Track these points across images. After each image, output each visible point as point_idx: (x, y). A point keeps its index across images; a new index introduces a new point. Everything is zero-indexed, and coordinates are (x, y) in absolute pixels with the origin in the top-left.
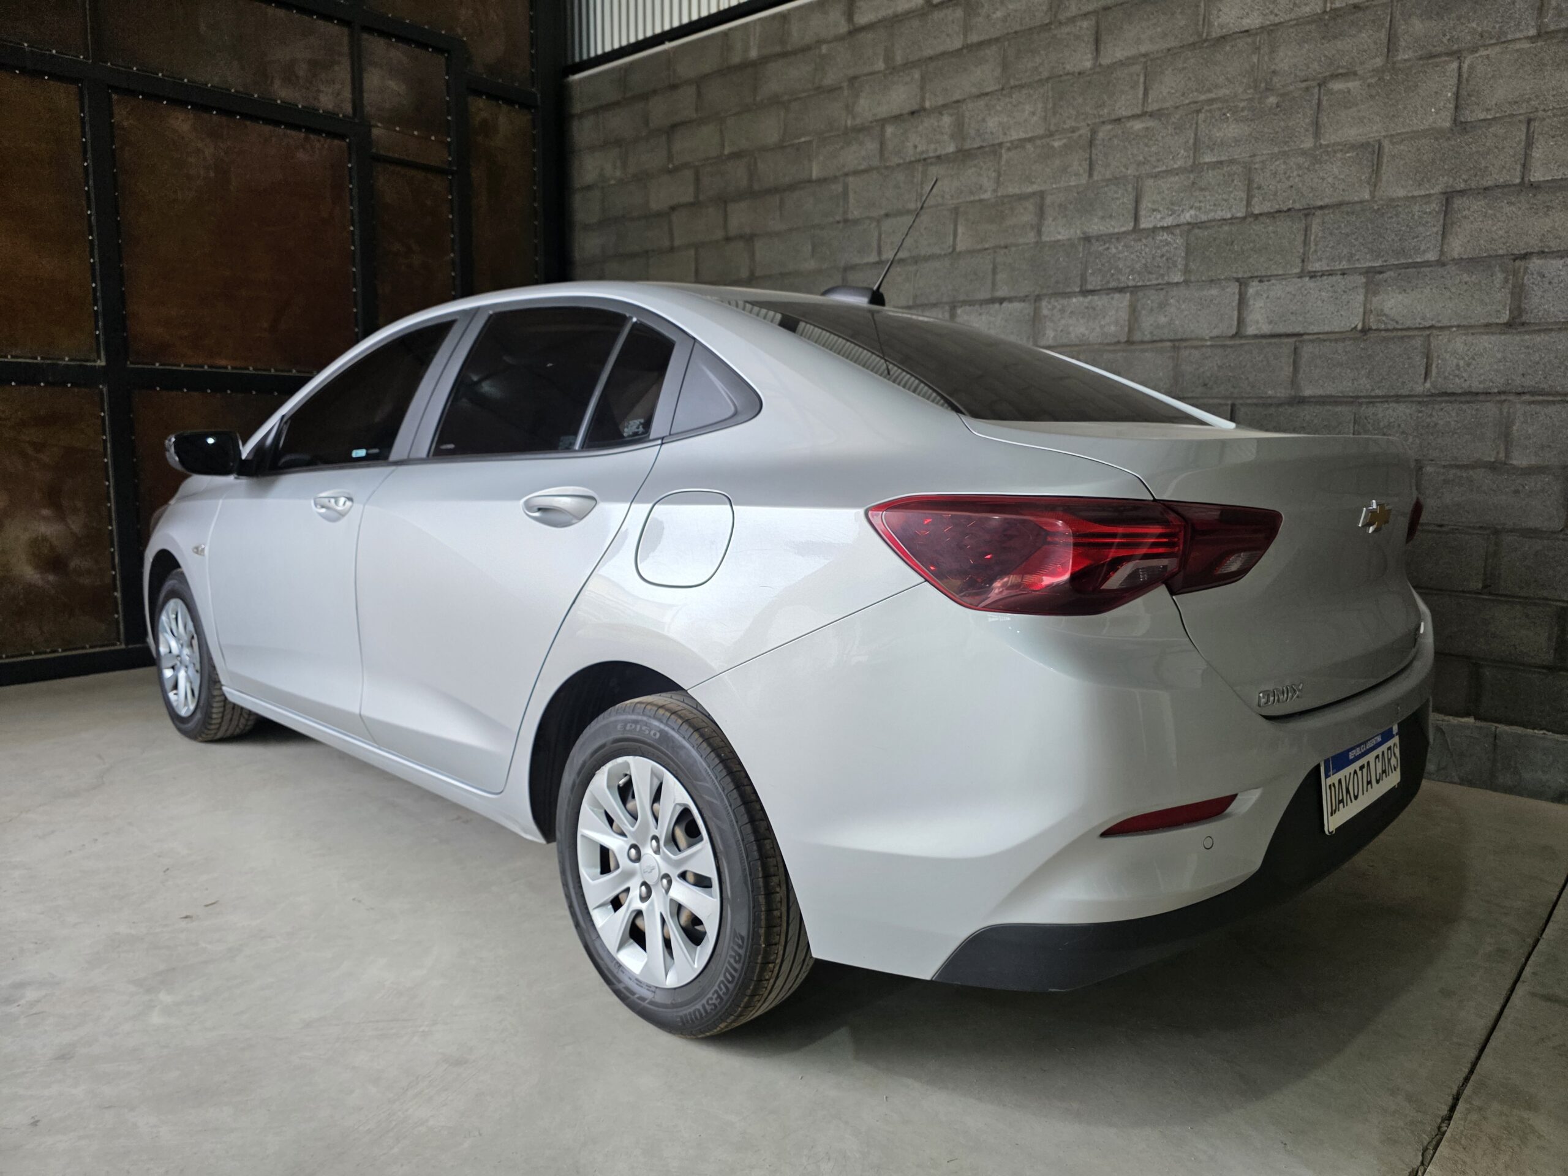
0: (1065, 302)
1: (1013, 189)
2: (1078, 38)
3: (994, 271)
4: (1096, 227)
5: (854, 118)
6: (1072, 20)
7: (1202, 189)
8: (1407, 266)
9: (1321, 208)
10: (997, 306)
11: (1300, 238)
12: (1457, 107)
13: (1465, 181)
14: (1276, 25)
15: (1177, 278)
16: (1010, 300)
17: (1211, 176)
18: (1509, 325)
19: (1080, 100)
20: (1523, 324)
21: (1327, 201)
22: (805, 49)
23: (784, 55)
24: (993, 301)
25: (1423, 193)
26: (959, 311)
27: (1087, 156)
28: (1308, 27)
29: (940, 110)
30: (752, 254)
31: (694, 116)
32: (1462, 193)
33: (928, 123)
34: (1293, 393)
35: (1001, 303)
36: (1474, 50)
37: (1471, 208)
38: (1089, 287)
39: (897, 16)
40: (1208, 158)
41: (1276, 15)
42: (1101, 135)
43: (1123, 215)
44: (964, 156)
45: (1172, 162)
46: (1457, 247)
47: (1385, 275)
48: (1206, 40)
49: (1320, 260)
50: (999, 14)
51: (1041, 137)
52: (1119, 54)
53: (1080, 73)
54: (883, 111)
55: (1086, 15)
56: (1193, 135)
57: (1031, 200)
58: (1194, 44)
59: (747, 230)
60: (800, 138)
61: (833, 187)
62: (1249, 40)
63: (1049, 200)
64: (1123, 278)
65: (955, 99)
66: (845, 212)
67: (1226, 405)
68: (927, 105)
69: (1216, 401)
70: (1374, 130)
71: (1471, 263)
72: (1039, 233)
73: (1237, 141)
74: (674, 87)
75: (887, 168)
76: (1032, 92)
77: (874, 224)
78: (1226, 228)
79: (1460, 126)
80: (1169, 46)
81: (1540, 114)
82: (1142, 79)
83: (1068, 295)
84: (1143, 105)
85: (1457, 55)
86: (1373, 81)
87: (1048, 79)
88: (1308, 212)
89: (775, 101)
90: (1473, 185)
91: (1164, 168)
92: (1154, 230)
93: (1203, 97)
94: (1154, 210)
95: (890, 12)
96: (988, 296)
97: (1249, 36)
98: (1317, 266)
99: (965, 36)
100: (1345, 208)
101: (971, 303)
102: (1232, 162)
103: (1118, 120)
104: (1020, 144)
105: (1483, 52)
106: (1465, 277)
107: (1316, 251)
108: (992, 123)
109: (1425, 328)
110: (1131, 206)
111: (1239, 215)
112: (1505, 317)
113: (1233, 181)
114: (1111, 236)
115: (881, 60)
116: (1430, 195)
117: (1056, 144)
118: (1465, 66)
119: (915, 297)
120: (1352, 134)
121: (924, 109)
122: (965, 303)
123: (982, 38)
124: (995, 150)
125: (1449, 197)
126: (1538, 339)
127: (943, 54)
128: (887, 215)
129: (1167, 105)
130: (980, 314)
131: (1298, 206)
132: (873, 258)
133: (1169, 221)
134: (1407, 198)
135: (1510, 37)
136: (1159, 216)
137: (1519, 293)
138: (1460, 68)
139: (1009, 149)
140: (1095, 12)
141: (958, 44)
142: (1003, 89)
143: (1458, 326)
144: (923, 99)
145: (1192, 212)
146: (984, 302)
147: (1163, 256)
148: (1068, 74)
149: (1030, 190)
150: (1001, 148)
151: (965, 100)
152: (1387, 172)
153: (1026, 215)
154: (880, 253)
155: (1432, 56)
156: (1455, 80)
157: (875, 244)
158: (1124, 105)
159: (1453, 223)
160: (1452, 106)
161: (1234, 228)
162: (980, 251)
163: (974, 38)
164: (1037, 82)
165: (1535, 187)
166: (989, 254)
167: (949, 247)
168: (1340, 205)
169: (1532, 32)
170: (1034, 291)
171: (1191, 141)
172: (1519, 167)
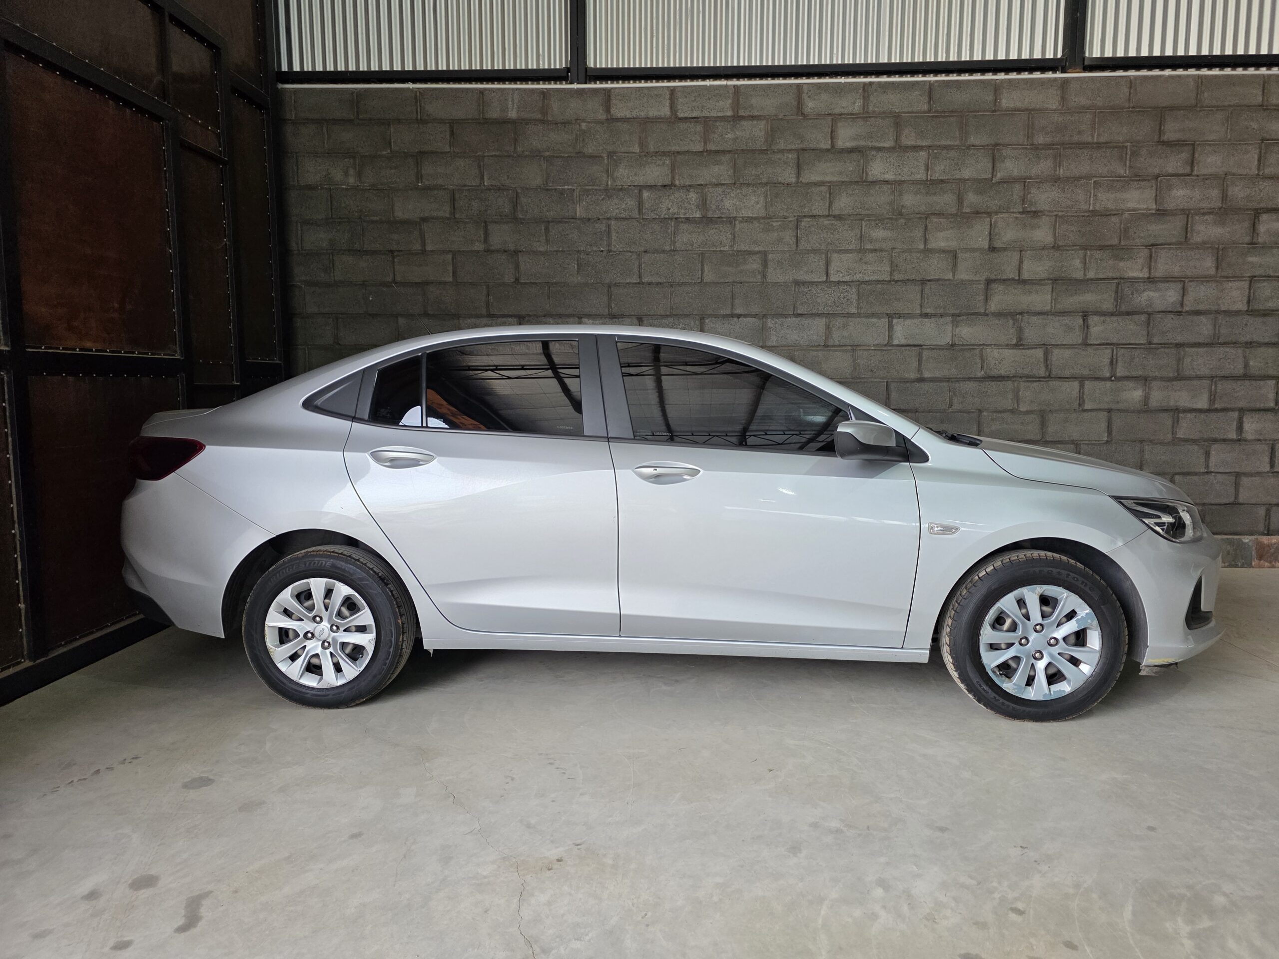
0: (784, 320)
1: (743, 247)
2: (785, 163)
3: (733, 297)
4: (802, 276)
5: (614, 180)
6: (782, 151)
7: (865, 263)
8: (972, 314)
9: (929, 281)
10: (736, 319)
11: (919, 295)
12: (990, 240)
13: (996, 275)
14: (902, 181)
15: (853, 310)
16: (745, 316)
17: (870, 257)
18: (1016, 345)
19: (789, 200)
20: (1021, 345)
21: (932, 278)
22: (565, 123)
23: (542, 122)
24: (732, 316)
25: (977, 279)
26: (707, 321)
27: (795, 234)
28: (919, 186)
29: (688, 188)
30: (517, 267)
31: (447, 149)
32: (994, 281)
33: (678, 195)
34: (919, 376)
35: (739, 318)
36: (996, 213)
37: (998, 288)
38: (799, 312)
39: (648, 118)
40: (868, 246)
41: (902, 176)
42: (803, 224)
43: (820, 272)
44: (707, 221)
45: (848, 246)
46: (993, 306)
47: (961, 318)
48: (865, 181)
49: (930, 308)
50: (729, 136)
51: (764, 218)
52: (815, 178)
53: (788, 185)
54: (640, 180)
55: (790, 151)
56: (859, 233)
57: (758, 256)
58: (857, 182)
59: (512, 247)
60: (564, 186)
61: (597, 225)
62: (889, 186)
63: (770, 256)
64: (820, 309)
65: (699, 183)
66: (609, 245)
67: (884, 382)
68: (677, 183)
69: (878, 380)
70: (953, 244)
71: (999, 315)
72: (764, 276)
73: (884, 240)
74: (422, 122)
75: (643, 219)
76: (756, 189)
77: (634, 256)
78: (879, 286)
79: (992, 249)
80: (843, 180)
81: (1026, 248)
82: (828, 196)
83: (786, 316)
84: (829, 210)
85: (989, 214)
86: (952, 220)
87: (766, 184)
88: (923, 282)
89: (536, 155)
90: (999, 277)
91: (843, 248)
92: (839, 282)
93: (864, 212)
94: (838, 271)
95: (643, 114)
96: (728, 312)
97: (889, 184)
98: (928, 311)
99: (705, 143)
100: (941, 282)
101: (716, 316)
102: (882, 250)
103: (813, 216)
104: (749, 220)
105: (1000, 215)
106: (997, 322)
107: (928, 303)
108: (728, 203)
109: (981, 345)
110: (823, 268)
111: (887, 279)
112: (1014, 342)
113: (883, 261)
114: (812, 283)
115: (637, 145)
116: (980, 280)
117: (774, 224)
118: (993, 220)
119: (672, 308)
120: (942, 244)
121: (675, 186)
122: (710, 316)
123: (718, 148)
124: (731, 221)
125: (989, 282)
126: (1028, 352)
127: (688, 152)
128: (645, 252)
129: (844, 213)
130: (723, 324)
131: (917, 278)
132: (635, 280)
133: (847, 278)
134: (969, 281)
135: (1012, 210)
136: (841, 275)
137: (1020, 330)
138: (991, 221)
139: (741, 222)
140: (797, 150)
141: (699, 147)
142: (735, 184)
143: (994, 345)
144: (673, 178)
145: (861, 275)
146: (725, 316)
147: (844, 297)
148: (780, 183)
149: (757, 249)
150: (735, 220)
151: (706, 185)
152: (961, 266)
153: (754, 264)
154: (640, 277)
155: (978, 213)
156: (989, 226)
157: (636, 270)
158: (818, 207)
159: (990, 295)
160: (988, 238)
161: (885, 286)
162: (721, 283)
163: (712, 147)
164: (760, 184)
165: (1025, 282)
166: (729, 286)
167: (699, 278)
168: (938, 280)
169: (1021, 210)
170: (762, 312)
171: (859, 236)
172: (1017, 272)
